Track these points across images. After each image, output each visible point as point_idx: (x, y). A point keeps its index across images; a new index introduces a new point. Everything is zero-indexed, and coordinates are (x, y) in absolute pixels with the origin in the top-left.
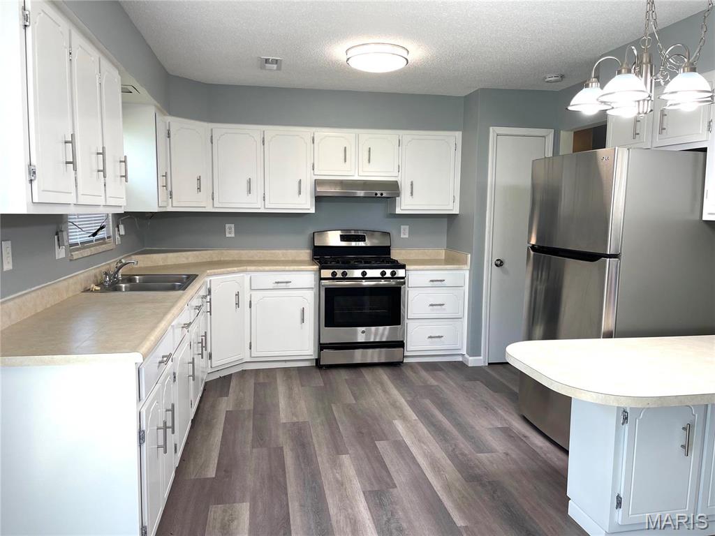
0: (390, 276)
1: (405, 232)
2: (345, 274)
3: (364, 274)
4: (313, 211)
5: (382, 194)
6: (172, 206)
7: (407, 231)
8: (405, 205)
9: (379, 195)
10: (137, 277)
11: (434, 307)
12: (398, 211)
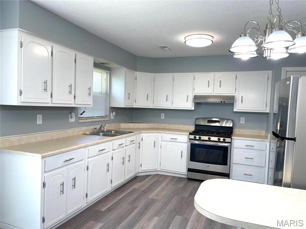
0: (223, 141)
1: (242, 120)
2: (200, 138)
3: (209, 139)
4: (193, 109)
5: (224, 102)
6: (136, 106)
7: (244, 120)
8: (238, 107)
9: (223, 102)
10: (113, 131)
11: (248, 159)
12: (235, 110)
